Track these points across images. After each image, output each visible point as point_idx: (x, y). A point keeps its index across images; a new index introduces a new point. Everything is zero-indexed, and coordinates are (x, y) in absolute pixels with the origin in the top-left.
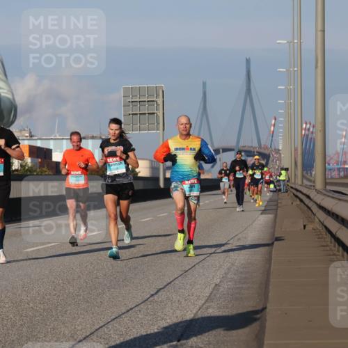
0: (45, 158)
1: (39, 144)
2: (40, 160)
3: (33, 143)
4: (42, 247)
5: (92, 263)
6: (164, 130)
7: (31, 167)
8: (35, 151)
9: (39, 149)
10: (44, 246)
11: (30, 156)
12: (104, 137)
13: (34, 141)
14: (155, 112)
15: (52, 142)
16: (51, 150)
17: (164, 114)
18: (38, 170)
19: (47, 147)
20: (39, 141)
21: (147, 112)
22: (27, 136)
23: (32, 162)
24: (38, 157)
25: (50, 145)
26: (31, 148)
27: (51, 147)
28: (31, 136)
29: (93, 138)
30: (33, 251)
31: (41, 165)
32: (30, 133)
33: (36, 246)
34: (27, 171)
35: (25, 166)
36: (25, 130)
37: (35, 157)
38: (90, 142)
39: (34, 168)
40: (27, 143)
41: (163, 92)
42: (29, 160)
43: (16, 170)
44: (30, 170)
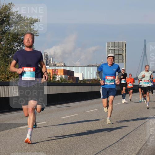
0: (71, 75)
1: (68, 69)
2: (68, 76)
3: (65, 68)
4: (70, 116)
5: (93, 124)
8: (66, 72)
9: (68, 71)
10: (71, 116)
11: (64, 75)
12: (98, 66)
13: (66, 68)
14: (122, 54)
15: (74, 68)
16: (74, 72)
17: (126, 55)
18: (68, 81)
23: (65, 77)
24: (67, 75)
25: (73, 69)
26: (64, 70)
27: (74, 70)
29: (93, 66)
30: (66, 118)
31: (69, 79)
32: (64, 64)
33: (67, 116)
34: (63, 81)
35: (62, 79)
36: (62, 62)
37: (66, 75)
38: (92, 68)
39: (66, 80)
40: (62, 68)
41: (126, 44)
42: (64, 76)
43: (58, 81)
44: (64, 81)
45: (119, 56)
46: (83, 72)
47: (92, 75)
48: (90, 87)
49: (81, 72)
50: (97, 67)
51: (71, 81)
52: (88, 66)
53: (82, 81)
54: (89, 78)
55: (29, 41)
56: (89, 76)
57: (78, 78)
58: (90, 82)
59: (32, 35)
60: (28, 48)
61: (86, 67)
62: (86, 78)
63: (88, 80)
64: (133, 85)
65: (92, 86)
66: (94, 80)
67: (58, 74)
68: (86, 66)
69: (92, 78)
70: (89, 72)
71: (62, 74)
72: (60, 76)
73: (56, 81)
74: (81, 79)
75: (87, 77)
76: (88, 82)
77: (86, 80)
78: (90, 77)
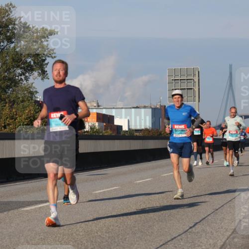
0: (109, 123)
1: (104, 112)
2: (105, 124)
3: (100, 111)
5: (144, 203)
6: (199, 101)
7: (99, 130)
8: (101, 118)
9: (104, 115)
10: (109, 189)
11: (97, 121)
14: (192, 87)
15: (114, 110)
16: (113, 116)
17: (199, 89)
18: (104, 132)
19: (111, 114)
20: (104, 110)
21: (186, 88)
22: (95, 106)
23: (99, 125)
24: (103, 122)
25: (113, 113)
26: (98, 114)
27: (113, 114)
28: (99, 106)
29: (145, 107)
30: (100, 193)
32: (98, 103)
33: (103, 189)
34: (95, 132)
35: (94, 128)
36: (93, 101)
37: (101, 122)
38: (143, 110)
39: (101, 130)
40: (95, 111)
41: (199, 72)
42: (97, 124)
43: (87, 132)
44: (98, 131)
45: (188, 90)
46: (128, 118)
47: (143, 122)
48: (141, 141)
49: (126, 118)
50: (152, 108)
51: (109, 132)
52: (137, 107)
53: (127, 131)
54: (138, 128)
55: (59, 73)
56: (138, 124)
57: (121, 127)
58: (141, 134)
59: (64, 65)
60: (58, 84)
61: (133, 110)
62: (133, 127)
63: (137, 131)
64: (214, 139)
65: (144, 141)
66: (146, 130)
67: (87, 121)
68: (134, 108)
69: (143, 127)
70: (138, 117)
71: (93, 120)
72: (90, 124)
73: (85, 132)
74: (125, 128)
75: (136, 125)
76: (138, 134)
77: (133, 130)
78: (141, 126)
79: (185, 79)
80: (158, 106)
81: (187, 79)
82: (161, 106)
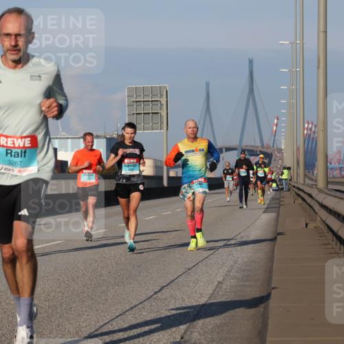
6: (167, 129)
14: (159, 111)
15: (57, 141)
16: (56, 149)
17: (168, 113)
21: (150, 112)
27: (56, 146)
29: (97, 137)
41: (167, 91)
45: (154, 115)
49: (72, 150)
50: (107, 139)
57: (66, 163)
79: (149, 101)
80: (114, 136)
81: (152, 101)
82: (118, 136)
